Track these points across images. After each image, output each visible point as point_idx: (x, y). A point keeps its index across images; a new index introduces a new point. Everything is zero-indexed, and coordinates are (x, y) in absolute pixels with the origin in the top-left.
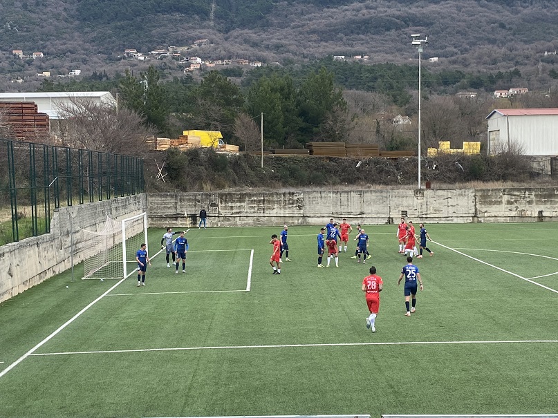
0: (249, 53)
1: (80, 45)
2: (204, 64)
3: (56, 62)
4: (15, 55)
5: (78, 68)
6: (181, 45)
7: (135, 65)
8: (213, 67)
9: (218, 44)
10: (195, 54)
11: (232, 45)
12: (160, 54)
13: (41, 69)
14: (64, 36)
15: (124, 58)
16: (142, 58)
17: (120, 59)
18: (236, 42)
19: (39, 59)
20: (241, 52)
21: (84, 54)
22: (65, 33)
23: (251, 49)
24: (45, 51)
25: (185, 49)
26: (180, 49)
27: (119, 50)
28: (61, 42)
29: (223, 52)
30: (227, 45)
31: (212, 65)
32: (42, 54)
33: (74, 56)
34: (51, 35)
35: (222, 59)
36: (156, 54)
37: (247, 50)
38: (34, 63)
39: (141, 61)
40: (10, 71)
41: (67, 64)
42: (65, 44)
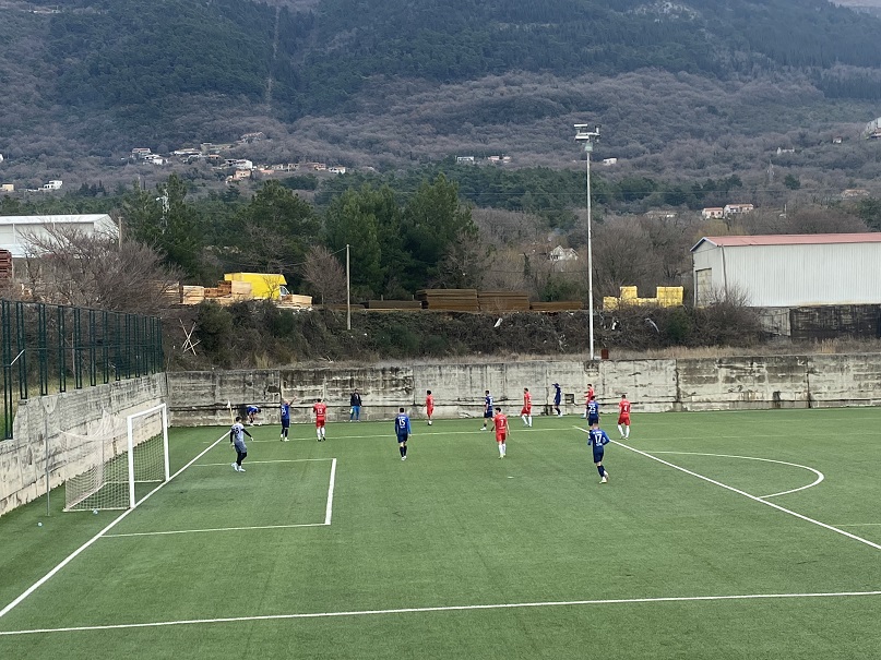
0: (326, 153)
1: (61, 143)
2: (256, 171)
3: (24, 168)
5: (58, 178)
6: (222, 141)
7: (149, 172)
8: (271, 175)
9: (279, 139)
10: (242, 155)
11: (300, 140)
12: (187, 155)
14: (35, 129)
15: (132, 162)
16: (160, 162)
17: (124, 164)
18: (306, 136)
20: (314, 151)
21: (67, 156)
22: (38, 123)
23: (330, 146)
24: (6, 151)
25: (227, 147)
26: (218, 148)
27: (123, 149)
28: (32, 138)
29: (286, 152)
30: (292, 141)
31: (269, 172)
32: (1, 156)
33: (52, 159)
34: (16, 128)
35: (285, 163)
36: (182, 156)
37: (324, 149)
39: (157, 166)
41: (43, 171)
42: (37, 140)
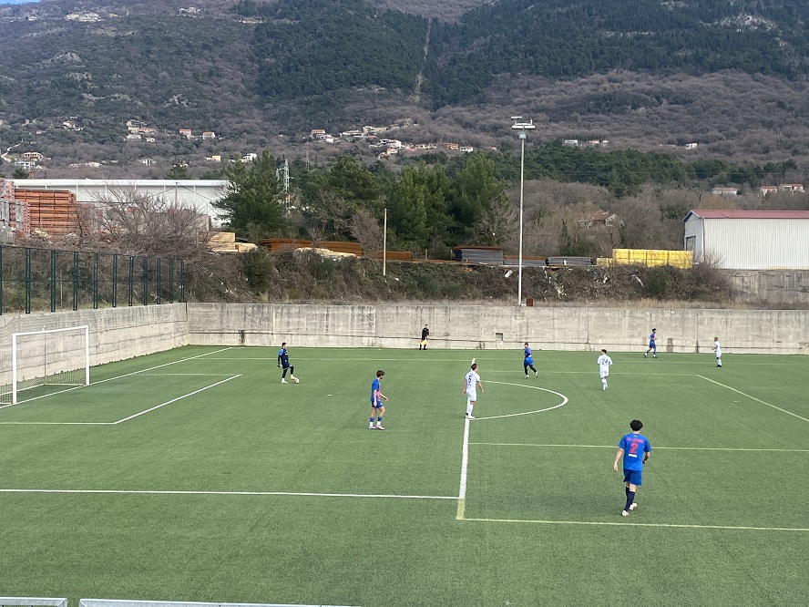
0: (460, 136)
1: (258, 124)
2: (403, 149)
3: (229, 144)
4: (182, 135)
5: (254, 151)
6: (379, 125)
7: (321, 148)
8: (413, 153)
9: (423, 124)
10: (391, 136)
11: (439, 125)
12: (352, 136)
13: (211, 152)
14: (240, 113)
15: (310, 140)
16: (330, 140)
17: (305, 141)
18: (445, 122)
19: (210, 140)
20: (449, 134)
21: (263, 135)
22: (243, 109)
23: (462, 130)
24: (218, 130)
25: (382, 130)
26: (377, 130)
27: (305, 130)
28: (237, 120)
29: (428, 134)
30: (433, 126)
31: (413, 150)
32: (213, 135)
33: (250, 137)
34: (226, 112)
35: (427, 143)
36: (348, 136)
37: (458, 132)
38: (204, 144)
39: (329, 144)
40: (174, 154)
41: (243, 146)
42: (241, 122)
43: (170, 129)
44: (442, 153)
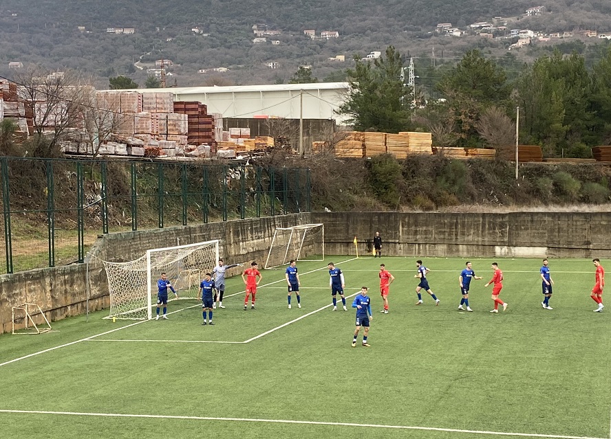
0: (598, 22)
1: (383, 21)
2: (535, 38)
3: (353, 42)
4: (306, 36)
5: (377, 49)
6: (509, 15)
7: (448, 43)
8: (547, 42)
9: (558, 11)
10: (522, 26)
11: (575, 11)
12: (481, 27)
13: (335, 52)
14: (364, 10)
15: (436, 34)
16: (458, 34)
17: (431, 35)
18: (582, 8)
19: (333, 39)
20: (587, 20)
21: (387, 31)
22: (366, 6)
23: (601, 16)
24: (342, 29)
25: (513, 20)
26: (506, 21)
27: (430, 24)
28: (361, 18)
29: (563, 22)
30: (569, 12)
31: (546, 39)
32: (337, 34)
33: (374, 34)
34: (350, 10)
35: (561, 31)
36: (477, 28)
37: (596, 18)
38: (327, 44)
39: (455, 37)
40: (298, 56)
41: (366, 44)
42: (365, 20)
43: (294, 31)
44: (578, 41)
